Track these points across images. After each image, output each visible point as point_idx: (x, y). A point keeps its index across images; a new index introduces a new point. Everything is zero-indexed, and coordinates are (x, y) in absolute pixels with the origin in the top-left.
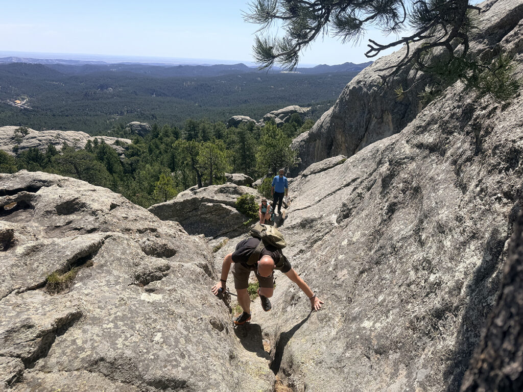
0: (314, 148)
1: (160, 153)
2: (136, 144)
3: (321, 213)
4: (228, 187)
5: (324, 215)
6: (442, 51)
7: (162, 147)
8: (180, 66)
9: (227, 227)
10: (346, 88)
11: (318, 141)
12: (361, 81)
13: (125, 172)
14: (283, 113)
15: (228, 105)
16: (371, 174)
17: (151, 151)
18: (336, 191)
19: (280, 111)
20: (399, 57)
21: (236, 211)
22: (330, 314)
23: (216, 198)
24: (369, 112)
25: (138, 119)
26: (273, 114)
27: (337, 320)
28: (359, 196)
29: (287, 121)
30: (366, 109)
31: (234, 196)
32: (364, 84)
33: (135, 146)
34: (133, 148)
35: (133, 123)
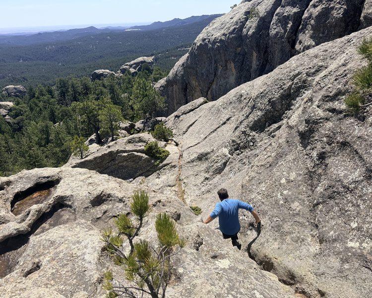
0: (172, 92)
1: (40, 109)
2: (17, 105)
3: (212, 148)
4: (134, 138)
5: (215, 149)
6: (265, 14)
7: (41, 104)
8: (39, 34)
9: (141, 169)
10: (194, 44)
11: (174, 86)
12: (205, 39)
13: (15, 130)
14: (135, 64)
15: (87, 62)
16: (247, 117)
17: (31, 109)
18: (217, 129)
19: (132, 62)
20: (232, 18)
21: (147, 156)
22: (302, 236)
23: (127, 149)
24: (216, 62)
25: (11, 83)
26: (127, 65)
27: (310, 240)
28: (243, 133)
29: (139, 70)
30: (213, 60)
31: (140, 144)
32: (209, 41)
33: (17, 107)
34: (15, 109)
35: (8, 87)
